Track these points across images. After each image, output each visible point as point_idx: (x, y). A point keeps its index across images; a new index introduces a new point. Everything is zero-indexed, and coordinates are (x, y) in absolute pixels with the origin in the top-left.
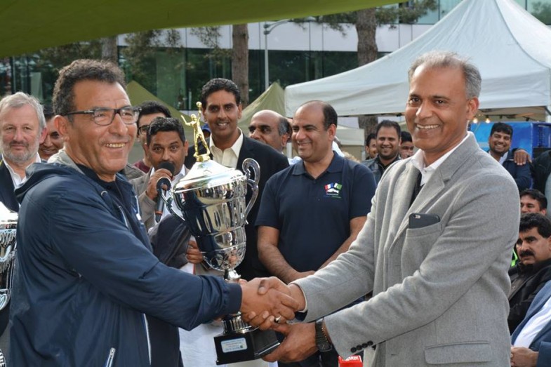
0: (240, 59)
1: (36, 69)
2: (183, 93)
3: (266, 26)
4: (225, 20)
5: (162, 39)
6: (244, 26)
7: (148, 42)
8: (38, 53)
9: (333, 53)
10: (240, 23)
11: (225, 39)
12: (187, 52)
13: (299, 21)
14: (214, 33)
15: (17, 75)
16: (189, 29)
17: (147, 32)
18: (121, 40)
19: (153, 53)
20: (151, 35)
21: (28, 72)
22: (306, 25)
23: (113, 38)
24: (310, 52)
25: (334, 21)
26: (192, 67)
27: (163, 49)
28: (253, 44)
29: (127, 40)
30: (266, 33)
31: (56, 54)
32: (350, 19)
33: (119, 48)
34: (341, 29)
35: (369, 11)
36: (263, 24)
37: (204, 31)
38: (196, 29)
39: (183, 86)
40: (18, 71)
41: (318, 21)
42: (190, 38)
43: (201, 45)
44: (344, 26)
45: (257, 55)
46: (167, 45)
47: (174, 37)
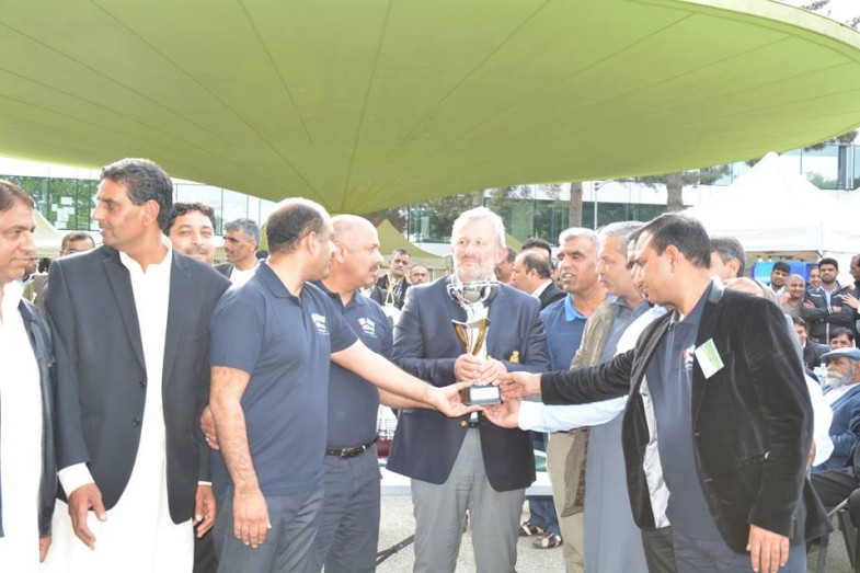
0: (575, 209)
1: (425, 214)
2: (532, 233)
3: (596, 184)
4: (565, 179)
5: (517, 193)
6: (580, 184)
7: (506, 195)
8: (427, 202)
9: (647, 206)
10: (576, 181)
11: (565, 193)
12: (535, 202)
13: (621, 181)
14: (556, 189)
15: (413, 220)
16: (538, 186)
17: (506, 187)
18: (487, 194)
19: (509, 203)
20: (509, 189)
21: (420, 216)
22: (627, 184)
23: (482, 191)
24: (630, 205)
25: (649, 181)
26: (539, 214)
27: (518, 200)
28: (586, 197)
29: (491, 193)
30: (596, 189)
31: (440, 204)
32: (661, 180)
33: (486, 199)
34: (654, 187)
35: (677, 174)
36: (594, 182)
37: (549, 187)
38: (543, 186)
39: (531, 227)
40: (413, 216)
41: (637, 181)
42: (538, 192)
43: (547, 198)
44: (657, 185)
45: (588, 206)
46: (521, 197)
47: (526, 191)
